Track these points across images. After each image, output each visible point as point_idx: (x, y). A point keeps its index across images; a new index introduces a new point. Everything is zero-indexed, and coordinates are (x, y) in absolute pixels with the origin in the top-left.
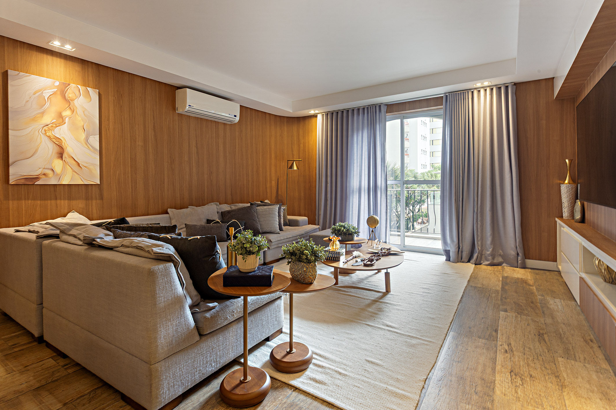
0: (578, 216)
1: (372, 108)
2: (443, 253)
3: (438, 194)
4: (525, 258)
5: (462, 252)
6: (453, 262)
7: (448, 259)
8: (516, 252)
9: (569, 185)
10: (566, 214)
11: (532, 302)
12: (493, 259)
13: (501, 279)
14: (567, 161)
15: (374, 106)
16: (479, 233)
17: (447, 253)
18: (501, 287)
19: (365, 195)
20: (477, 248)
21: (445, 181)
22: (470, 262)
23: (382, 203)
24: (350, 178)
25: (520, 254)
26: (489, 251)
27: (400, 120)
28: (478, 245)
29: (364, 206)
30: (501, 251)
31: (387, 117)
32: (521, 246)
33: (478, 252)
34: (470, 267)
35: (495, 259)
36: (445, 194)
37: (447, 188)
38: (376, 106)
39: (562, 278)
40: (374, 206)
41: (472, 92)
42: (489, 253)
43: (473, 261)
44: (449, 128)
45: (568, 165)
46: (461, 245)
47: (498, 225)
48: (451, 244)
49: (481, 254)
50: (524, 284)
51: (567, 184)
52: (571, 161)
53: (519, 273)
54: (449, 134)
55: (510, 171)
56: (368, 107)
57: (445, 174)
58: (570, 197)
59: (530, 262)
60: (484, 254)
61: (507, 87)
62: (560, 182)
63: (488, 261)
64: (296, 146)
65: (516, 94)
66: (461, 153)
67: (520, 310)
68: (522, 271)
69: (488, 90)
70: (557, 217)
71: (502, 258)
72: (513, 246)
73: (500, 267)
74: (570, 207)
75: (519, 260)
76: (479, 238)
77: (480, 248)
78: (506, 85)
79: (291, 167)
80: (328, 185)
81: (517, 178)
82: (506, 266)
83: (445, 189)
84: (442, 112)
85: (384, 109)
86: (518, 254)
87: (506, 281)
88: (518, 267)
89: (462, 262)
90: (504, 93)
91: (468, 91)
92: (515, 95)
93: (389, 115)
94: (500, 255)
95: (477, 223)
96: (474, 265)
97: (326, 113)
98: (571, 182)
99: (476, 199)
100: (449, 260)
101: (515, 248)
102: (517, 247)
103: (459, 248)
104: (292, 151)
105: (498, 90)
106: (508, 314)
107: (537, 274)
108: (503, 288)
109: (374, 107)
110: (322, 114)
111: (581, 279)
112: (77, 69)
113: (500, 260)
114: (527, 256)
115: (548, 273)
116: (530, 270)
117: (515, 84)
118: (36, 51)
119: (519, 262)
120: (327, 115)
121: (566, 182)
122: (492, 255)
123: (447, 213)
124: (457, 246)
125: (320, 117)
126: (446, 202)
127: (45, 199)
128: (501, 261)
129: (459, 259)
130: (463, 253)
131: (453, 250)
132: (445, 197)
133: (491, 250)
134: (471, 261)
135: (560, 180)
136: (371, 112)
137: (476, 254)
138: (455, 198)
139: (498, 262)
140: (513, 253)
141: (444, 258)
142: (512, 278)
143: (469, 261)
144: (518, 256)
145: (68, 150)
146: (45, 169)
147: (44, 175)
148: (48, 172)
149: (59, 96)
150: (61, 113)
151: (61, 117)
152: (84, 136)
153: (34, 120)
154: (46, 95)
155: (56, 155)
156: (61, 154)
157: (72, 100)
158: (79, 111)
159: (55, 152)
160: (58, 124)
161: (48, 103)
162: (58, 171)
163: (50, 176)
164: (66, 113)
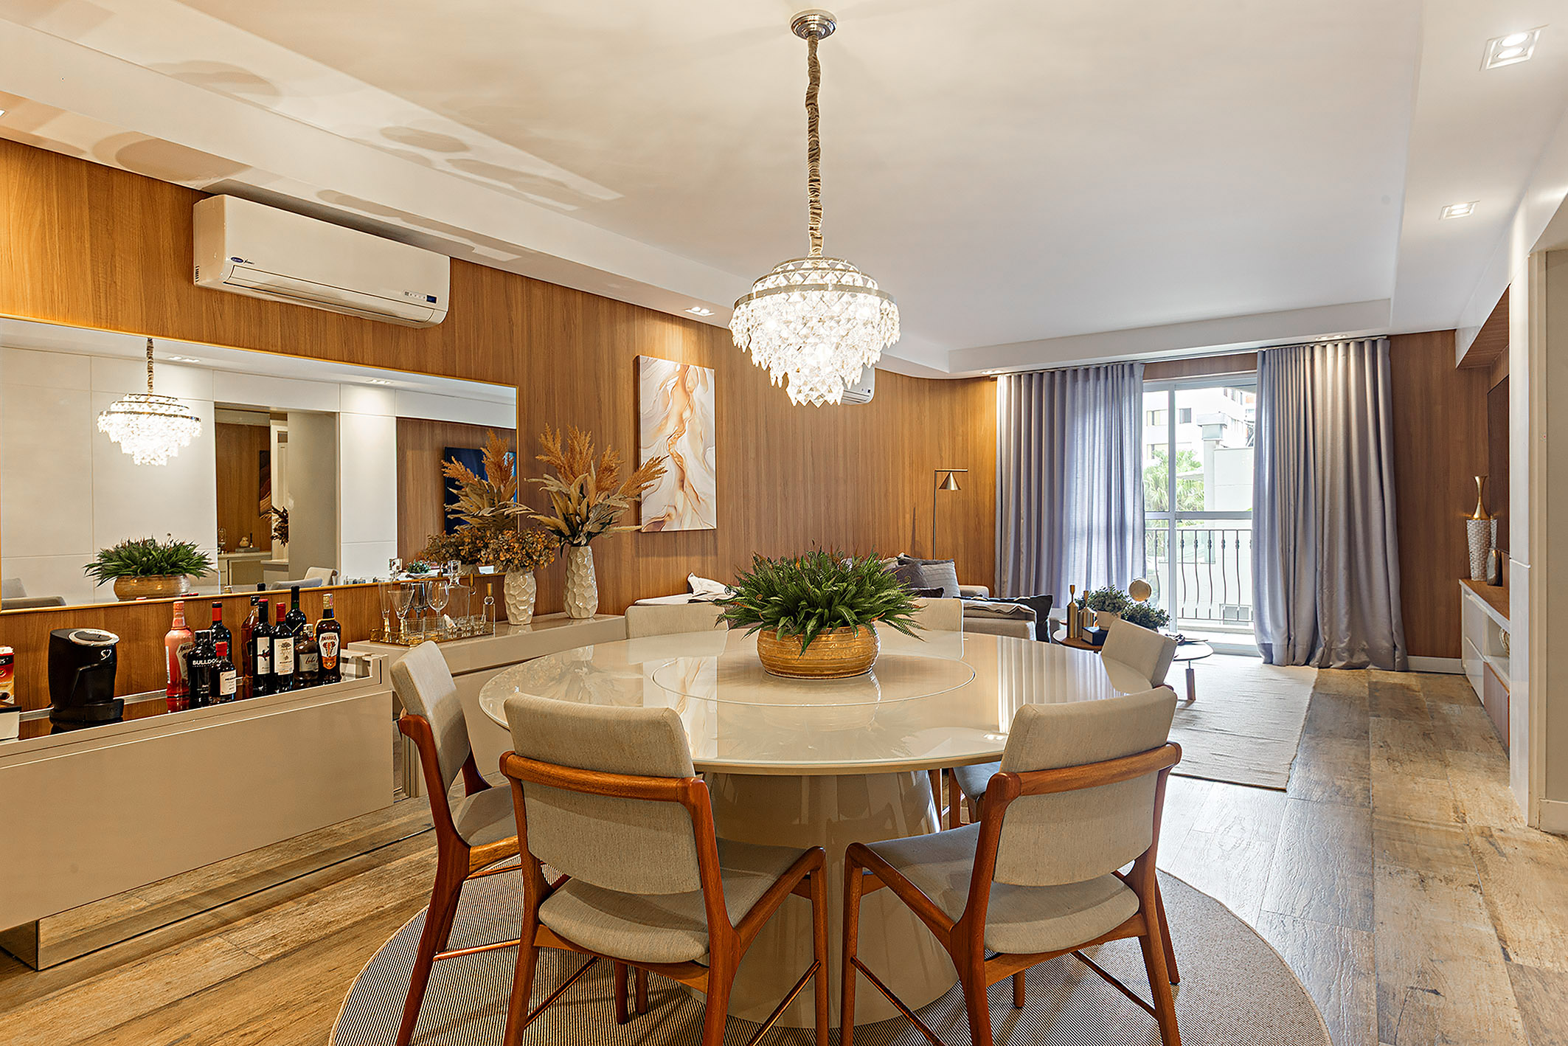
0: (1492, 575)
1: (1115, 367)
2: (1258, 650)
3: (1246, 538)
4: (1408, 652)
5: (1295, 646)
6: (1279, 665)
7: (1269, 661)
8: (1392, 643)
9: (1481, 521)
10: (1475, 572)
11: (1417, 708)
12: (1352, 656)
13: (1367, 685)
14: (1477, 479)
15: (1121, 365)
16: (1325, 611)
17: (1267, 649)
18: (1367, 693)
19: (1100, 542)
20: (1323, 637)
21: (1261, 514)
22: (1308, 665)
23: (1135, 557)
24: (1069, 506)
25: (1398, 646)
26: (1344, 642)
27: (1167, 392)
28: (1324, 633)
29: (1097, 565)
30: (1365, 643)
31: (1144, 384)
32: (1401, 631)
33: (1324, 645)
34: (1312, 672)
35: (1355, 657)
36: (1261, 538)
37: (1265, 528)
38: (1123, 365)
39: (1469, 682)
40: (1119, 564)
41: (1312, 348)
42: (1342, 645)
43: (1314, 661)
44: (1268, 414)
45: (1479, 487)
46: (1292, 633)
47: (1359, 594)
48: (1273, 631)
49: (1329, 648)
50: (1406, 691)
51: (1477, 519)
52: (1483, 479)
53: (1397, 678)
54: (1268, 425)
55: (1381, 498)
56: (1107, 367)
57: (1261, 500)
58: (1483, 541)
59: (1415, 661)
60: (1335, 649)
61: (1374, 343)
62: (1467, 515)
63: (1341, 660)
64: (947, 439)
65: (1391, 355)
66: (1291, 463)
67: (1397, 715)
68: (1403, 675)
69: (1340, 346)
70: (1461, 579)
71: (1367, 655)
72: (1386, 631)
73: (1363, 671)
74: (1482, 559)
75: (1396, 656)
76: (1326, 619)
77: (1327, 639)
78: (1373, 339)
79: (945, 485)
80: (1022, 521)
81: (1392, 507)
82: (1375, 669)
83: (1261, 528)
84: (1254, 379)
85: (1138, 371)
86: (1395, 646)
87: (1374, 687)
88: (1394, 671)
89: (1295, 665)
90: (1369, 354)
91: (1304, 345)
92: (1388, 359)
93: (1147, 383)
94: (1363, 650)
95: (1322, 591)
96: (1317, 669)
97: (1016, 374)
98: (1484, 516)
99: (1319, 547)
100: (1271, 663)
101: (1389, 635)
102: (1393, 633)
103: (1289, 639)
104: (940, 450)
105: (1358, 347)
106: (1382, 719)
107: (1426, 678)
108: (1371, 694)
109: (1120, 367)
110: (1007, 377)
111: (1486, 665)
112: (693, 339)
113: (1364, 658)
114: (1410, 649)
115: (1446, 677)
116: (1415, 674)
117: (1389, 337)
118: (660, 320)
119: (1397, 660)
120: (1017, 378)
121: (1476, 516)
122: (1348, 650)
123: (1265, 575)
124: (1286, 635)
125: (1002, 382)
126: (1264, 554)
127: (668, 556)
128: (1363, 660)
129: (1290, 660)
130: (1297, 648)
131: (1277, 642)
132: (1260, 544)
133: (1346, 640)
134: (1311, 663)
135: (1466, 512)
136: (1113, 378)
137: (1321, 649)
138: (1281, 546)
139: (1359, 661)
140: (1386, 644)
141: (1261, 660)
142: (1386, 684)
143: (1307, 663)
144: (1395, 650)
145: (688, 474)
146: (669, 506)
147: (668, 515)
148: (672, 511)
149: (680, 388)
150: (682, 415)
151: (681, 421)
152: (702, 450)
153: (660, 429)
154: (670, 388)
155: (678, 484)
156: (682, 481)
157: (691, 392)
158: (697, 409)
159: (677, 479)
160: (679, 433)
161: (671, 401)
162: (680, 508)
163: (674, 517)
164: (687, 414)
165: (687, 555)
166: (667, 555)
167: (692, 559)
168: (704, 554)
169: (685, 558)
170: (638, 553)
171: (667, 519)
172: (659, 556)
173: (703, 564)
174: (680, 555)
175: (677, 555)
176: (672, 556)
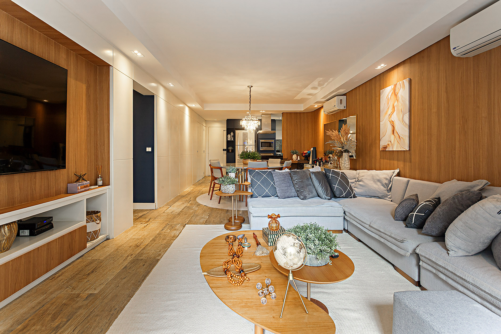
145: (396, 128)
146: (388, 141)
147: (388, 145)
148: (390, 143)
149: (393, 94)
150: (394, 105)
151: (394, 107)
152: (402, 116)
153: (386, 113)
154: (389, 97)
155: (392, 132)
156: (393, 131)
157: (397, 94)
158: (400, 100)
159: (392, 130)
160: (392, 113)
161: (390, 101)
162: (392, 142)
163: (390, 145)
164: (396, 104)
165: (398, 161)
166: (390, 160)
167: (399, 162)
168: (405, 161)
169: (397, 162)
170: (381, 157)
171: (388, 146)
172: (387, 159)
173: (404, 166)
174: (395, 161)
175: (393, 160)
176: (392, 160)
